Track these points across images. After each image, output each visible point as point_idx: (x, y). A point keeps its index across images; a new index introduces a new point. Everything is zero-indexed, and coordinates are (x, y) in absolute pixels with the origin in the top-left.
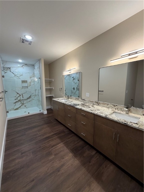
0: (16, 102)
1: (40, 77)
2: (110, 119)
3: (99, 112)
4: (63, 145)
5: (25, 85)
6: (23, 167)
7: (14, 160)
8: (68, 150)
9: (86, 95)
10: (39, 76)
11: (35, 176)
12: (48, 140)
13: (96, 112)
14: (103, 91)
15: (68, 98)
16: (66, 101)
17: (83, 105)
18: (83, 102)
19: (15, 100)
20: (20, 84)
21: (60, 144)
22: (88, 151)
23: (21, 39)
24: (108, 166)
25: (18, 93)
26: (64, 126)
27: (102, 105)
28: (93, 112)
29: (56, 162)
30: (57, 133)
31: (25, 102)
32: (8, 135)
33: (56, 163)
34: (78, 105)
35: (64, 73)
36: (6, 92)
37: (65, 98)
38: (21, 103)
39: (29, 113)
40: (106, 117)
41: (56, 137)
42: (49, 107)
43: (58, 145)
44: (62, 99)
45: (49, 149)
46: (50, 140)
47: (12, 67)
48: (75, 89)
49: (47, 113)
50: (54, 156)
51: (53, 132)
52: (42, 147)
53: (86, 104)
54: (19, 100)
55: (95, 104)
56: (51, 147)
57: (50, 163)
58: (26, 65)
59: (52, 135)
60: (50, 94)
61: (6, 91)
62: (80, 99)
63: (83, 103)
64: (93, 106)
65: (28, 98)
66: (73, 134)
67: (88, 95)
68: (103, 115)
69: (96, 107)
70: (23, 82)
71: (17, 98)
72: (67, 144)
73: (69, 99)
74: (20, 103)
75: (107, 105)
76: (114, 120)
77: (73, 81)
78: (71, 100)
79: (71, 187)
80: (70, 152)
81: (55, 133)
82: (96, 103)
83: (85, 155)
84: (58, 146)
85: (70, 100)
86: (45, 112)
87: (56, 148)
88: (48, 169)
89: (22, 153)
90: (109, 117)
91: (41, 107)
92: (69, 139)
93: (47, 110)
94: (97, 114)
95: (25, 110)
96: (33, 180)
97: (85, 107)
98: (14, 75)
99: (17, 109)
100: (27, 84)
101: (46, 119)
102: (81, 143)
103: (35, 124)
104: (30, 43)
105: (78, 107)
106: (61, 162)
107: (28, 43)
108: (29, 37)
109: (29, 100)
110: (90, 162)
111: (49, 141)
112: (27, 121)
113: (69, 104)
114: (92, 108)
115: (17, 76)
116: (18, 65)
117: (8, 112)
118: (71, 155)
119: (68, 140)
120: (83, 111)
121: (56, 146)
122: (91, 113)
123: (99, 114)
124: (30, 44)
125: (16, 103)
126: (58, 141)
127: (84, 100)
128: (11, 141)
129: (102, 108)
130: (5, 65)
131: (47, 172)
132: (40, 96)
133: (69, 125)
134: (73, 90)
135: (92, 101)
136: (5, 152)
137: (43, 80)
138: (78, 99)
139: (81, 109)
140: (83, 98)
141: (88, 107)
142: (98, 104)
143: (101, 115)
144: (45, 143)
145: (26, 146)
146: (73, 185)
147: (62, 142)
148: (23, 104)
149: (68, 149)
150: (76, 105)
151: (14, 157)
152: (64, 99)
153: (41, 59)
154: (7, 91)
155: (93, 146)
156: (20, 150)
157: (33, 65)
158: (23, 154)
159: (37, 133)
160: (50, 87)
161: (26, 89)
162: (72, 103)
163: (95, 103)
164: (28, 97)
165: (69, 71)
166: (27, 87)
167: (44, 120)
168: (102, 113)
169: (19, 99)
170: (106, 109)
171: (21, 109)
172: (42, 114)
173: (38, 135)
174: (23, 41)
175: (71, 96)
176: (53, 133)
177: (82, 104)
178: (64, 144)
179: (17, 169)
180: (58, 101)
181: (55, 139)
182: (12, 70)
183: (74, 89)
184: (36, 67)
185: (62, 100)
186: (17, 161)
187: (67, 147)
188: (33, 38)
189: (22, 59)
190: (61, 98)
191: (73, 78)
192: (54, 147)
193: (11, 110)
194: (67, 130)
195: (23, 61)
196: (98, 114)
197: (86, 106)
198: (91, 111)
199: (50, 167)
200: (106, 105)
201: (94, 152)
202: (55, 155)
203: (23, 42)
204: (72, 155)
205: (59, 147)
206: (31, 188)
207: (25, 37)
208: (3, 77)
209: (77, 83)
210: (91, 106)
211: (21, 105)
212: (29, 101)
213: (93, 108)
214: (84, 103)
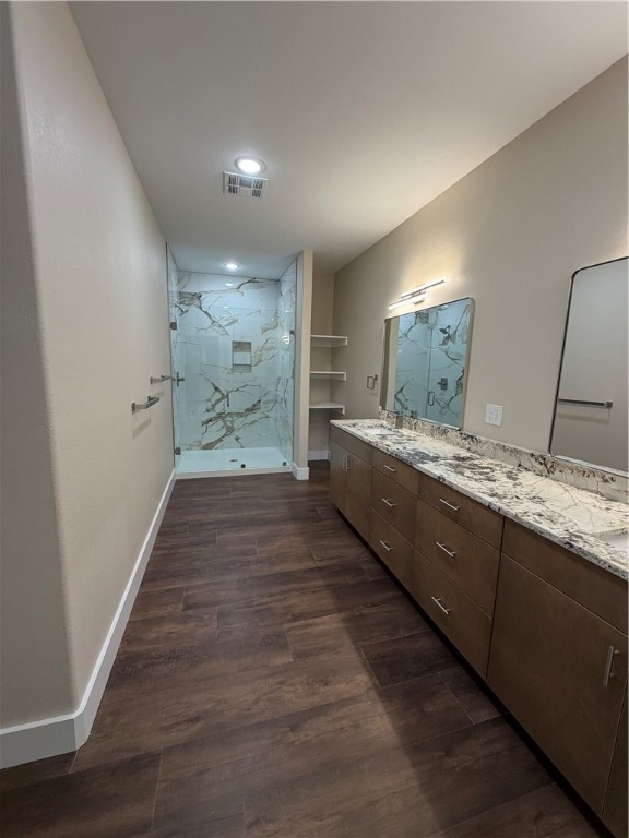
0: (210, 420)
1: (293, 329)
2: (595, 562)
3: (538, 508)
4: (340, 625)
5: (243, 358)
6: (177, 657)
7: (161, 620)
8: (354, 655)
9: (485, 412)
10: (293, 324)
11: (208, 707)
12: (285, 588)
13: (515, 509)
14: (609, 405)
15: (399, 425)
16: (384, 437)
17: (459, 463)
18: (469, 449)
19: (208, 411)
20: (226, 357)
21: (326, 618)
22: (453, 695)
23: (227, 180)
24: (557, 819)
25: (216, 389)
26: (365, 544)
27: (571, 477)
28: (499, 505)
29: (291, 685)
30: (326, 567)
31: (238, 422)
32: (165, 531)
33: (292, 689)
34: (435, 459)
35: (390, 308)
36: (181, 382)
37: (385, 423)
38: (225, 424)
39: (243, 466)
40: (572, 546)
41: (320, 582)
42: (323, 455)
43: (318, 620)
44: (371, 427)
45: (280, 624)
46: (293, 590)
47: (206, 292)
48: (452, 385)
49: (310, 477)
50: (291, 660)
51: (313, 559)
52: (257, 608)
53: (476, 462)
54: (220, 416)
55: (528, 465)
56: (289, 617)
57: (270, 680)
58: (252, 280)
59: (305, 571)
60: (332, 400)
61: (180, 377)
62: (453, 435)
63: (464, 453)
64: (510, 476)
65: (250, 410)
66: (396, 593)
67: (494, 413)
68: (556, 532)
69: (530, 481)
70: (240, 346)
71: (214, 406)
72: (356, 626)
73: (401, 427)
74: (220, 423)
75: (606, 481)
76: (617, 570)
77: (445, 347)
78: (413, 434)
79: (329, 821)
80: (364, 665)
81: (319, 564)
82: (537, 464)
83: (430, 708)
84: (317, 624)
85: (405, 431)
86: (303, 474)
87: (309, 630)
88: (256, 702)
89: (188, 607)
90: (586, 548)
91: (290, 449)
92: (373, 610)
93: (311, 464)
94: (516, 516)
95: (235, 452)
96: (196, 720)
97: (468, 473)
98: (210, 321)
99: (209, 446)
100: (249, 354)
101: (299, 499)
102: (426, 644)
103: (255, 512)
104: (257, 189)
105: (429, 468)
106: (313, 694)
107: (250, 191)
108: (249, 167)
109: (251, 417)
110: (448, 753)
111: (288, 592)
112: (233, 494)
113: (394, 448)
114: (502, 484)
115: (220, 326)
116: (228, 284)
117: (177, 451)
118: (362, 680)
119: (365, 611)
120: (451, 490)
121: (311, 621)
122: (489, 508)
123: (530, 520)
124: (256, 194)
125: (210, 424)
126: (325, 601)
127: (472, 438)
128: (166, 552)
129: (566, 496)
130: (184, 287)
131: (248, 710)
132: (290, 405)
133: (383, 545)
134: (437, 390)
135: (513, 446)
136: (141, 586)
137: (303, 341)
138: (445, 432)
139: (439, 481)
140: (469, 428)
141: (481, 474)
142: (548, 467)
143: (545, 526)
144: (270, 596)
145: (207, 584)
146: (338, 817)
147: (340, 612)
148: (230, 430)
149: (358, 650)
150: (424, 457)
151: (162, 613)
152: (382, 426)
153: (302, 252)
154: (183, 379)
155: (484, 679)
156: (184, 594)
157: (277, 282)
158: (190, 612)
159: (253, 546)
160: (333, 370)
161: (246, 376)
162: (410, 447)
163: (533, 461)
164: (249, 406)
165: (413, 295)
166: (250, 366)
167: (290, 503)
168: (551, 520)
169: (219, 408)
170: (588, 500)
171: (222, 448)
172: (288, 478)
173: (255, 554)
174: (233, 184)
175: (413, 415)
176: (310, 564)
177: (457, 458)
178: (344, 620)
179: (160, 656)
180: (352, 430)
181: (314, 592)
182: (206, 301)
183: (444, 384)
184: (286, 288)
185: (369, 430)
186: (166, 628)
187: (354, 642)
188: (264, 169)
189: (239, 260)
190: (368, 422)
191: (444, 331)
192: (302, 622)
193: (191, 448)
194: (374, 567)
195: (242, 267)
196: (525, 518)
197: (473, 467)
198: (490, 499)
199: (265, 697)
200: (593, 482)
201: (485, 714)
202: (299, 655)
203: (233, 190)
204: (370, 685)
205: (322, 627)
206: (181, 742)
207: (239, 169)
208: (173, 326)
209: (460, 355)
210: (498, 474)
211: (224, 431)
212: (253, 422)
213: (511, 485)
214: (468, 454)
